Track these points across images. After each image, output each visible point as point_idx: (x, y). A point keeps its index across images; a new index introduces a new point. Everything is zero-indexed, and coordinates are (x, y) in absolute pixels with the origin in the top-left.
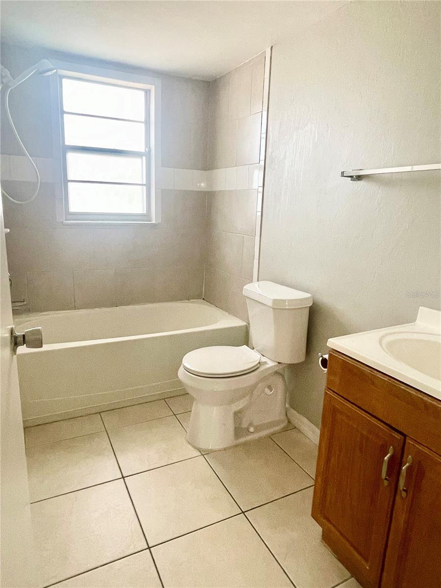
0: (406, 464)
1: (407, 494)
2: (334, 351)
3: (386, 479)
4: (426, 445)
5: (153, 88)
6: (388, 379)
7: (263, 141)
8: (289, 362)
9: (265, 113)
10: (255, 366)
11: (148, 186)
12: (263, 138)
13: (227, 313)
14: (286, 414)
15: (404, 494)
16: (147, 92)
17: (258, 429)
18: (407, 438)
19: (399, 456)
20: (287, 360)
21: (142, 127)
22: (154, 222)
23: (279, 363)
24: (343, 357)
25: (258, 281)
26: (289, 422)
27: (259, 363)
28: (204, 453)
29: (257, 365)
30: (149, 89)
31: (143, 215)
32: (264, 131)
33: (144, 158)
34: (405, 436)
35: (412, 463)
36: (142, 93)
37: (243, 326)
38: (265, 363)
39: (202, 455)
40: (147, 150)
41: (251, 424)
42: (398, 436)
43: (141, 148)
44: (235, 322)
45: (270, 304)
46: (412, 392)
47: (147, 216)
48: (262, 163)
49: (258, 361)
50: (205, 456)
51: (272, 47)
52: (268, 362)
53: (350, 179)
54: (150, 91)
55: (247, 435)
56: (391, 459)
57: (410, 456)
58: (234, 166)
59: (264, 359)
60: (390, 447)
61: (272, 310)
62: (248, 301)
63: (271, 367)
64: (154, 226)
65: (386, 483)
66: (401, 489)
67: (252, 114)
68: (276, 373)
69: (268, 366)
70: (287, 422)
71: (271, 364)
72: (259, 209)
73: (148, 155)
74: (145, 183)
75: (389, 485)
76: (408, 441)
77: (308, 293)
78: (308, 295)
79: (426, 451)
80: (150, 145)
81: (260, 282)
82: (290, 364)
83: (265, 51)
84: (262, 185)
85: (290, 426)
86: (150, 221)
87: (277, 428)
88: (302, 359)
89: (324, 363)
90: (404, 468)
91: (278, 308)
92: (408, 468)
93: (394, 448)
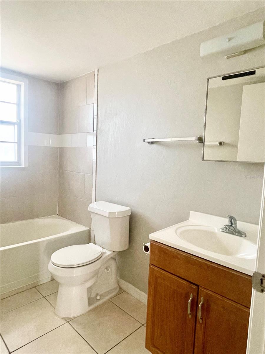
0: (200, 302)
1: (203, 321)
2: (154, 242)
3: (190, 314)
4: (210, 290)
5: (23, 84)
6: (186, 254)
7: (95, 120)
8: (119, 251)
9: (96, 105)
10: (99, 256)
11: (19, 143)
12: (95, 118)
13: (75, 223)
14: (118, 284)
15: (201, 321)
16: (19, 86)
17: (102, 296)
18: (199, 287)
19: (196, 298)
20: (118, 249)
21: (15, 107)
22: (23, 166)
23: (113, 251)
24: (159, 244)
25: (95, 202)
26: (120, 288)
27: (102, 253)
28: (68, 320)
29: (101, 254)
30: (20, 84)
31: (15, 162)
32: (95, 114)
33: (16, 126)
34: (198, 286)
35: (204, 302)
36: (15, 86)
37: (87, 230)
38: (105, 253)
39: (67, 322)
40: (18, 121)
41: (97, 295)
42: (194, 287)
43: (14, 119)
44: (82, 228)
45: (107, 215)
46: (199, 260)
47: (18, 162)
48: (95, 132)
49: (101, 253)
50: (69, 322)
51: (98, 69)
52: (107, 252)
53: (148, 143)
54: (20, 85)
55: (97, 302)
56: (192, 301)
57: (202, 298)
58: (77, 133)
59: (104, 250)
60: (190, 294)
61: (108, 219)
62: (92, 215)
63: (108, 256)
64: (24, 169)
65: (190, 316)
66: (200, 318)
67: (87, 104)
68: (112, 258)
69: (107, 254)
70: (119, 288)
71: (108, 253)
72: (95, 158)
73: (19, 125)
74: (16, 141)
75: (192, 317)
76: (200, 288)
77: (128, 207)
78: (128, 208)
79: (210, 293)
80: (20, 118)
81: (97, 202)
82: (120, 252)
83: (94, 71)
84: (96, 144)
85: (121, 291)
86: (20, 166)
87: (113, 294)
88: (127, 247)
89: (146, 249)
90: (200, 305)
91: (112, 217)
92: (203, 305)
93: (193, 294)
